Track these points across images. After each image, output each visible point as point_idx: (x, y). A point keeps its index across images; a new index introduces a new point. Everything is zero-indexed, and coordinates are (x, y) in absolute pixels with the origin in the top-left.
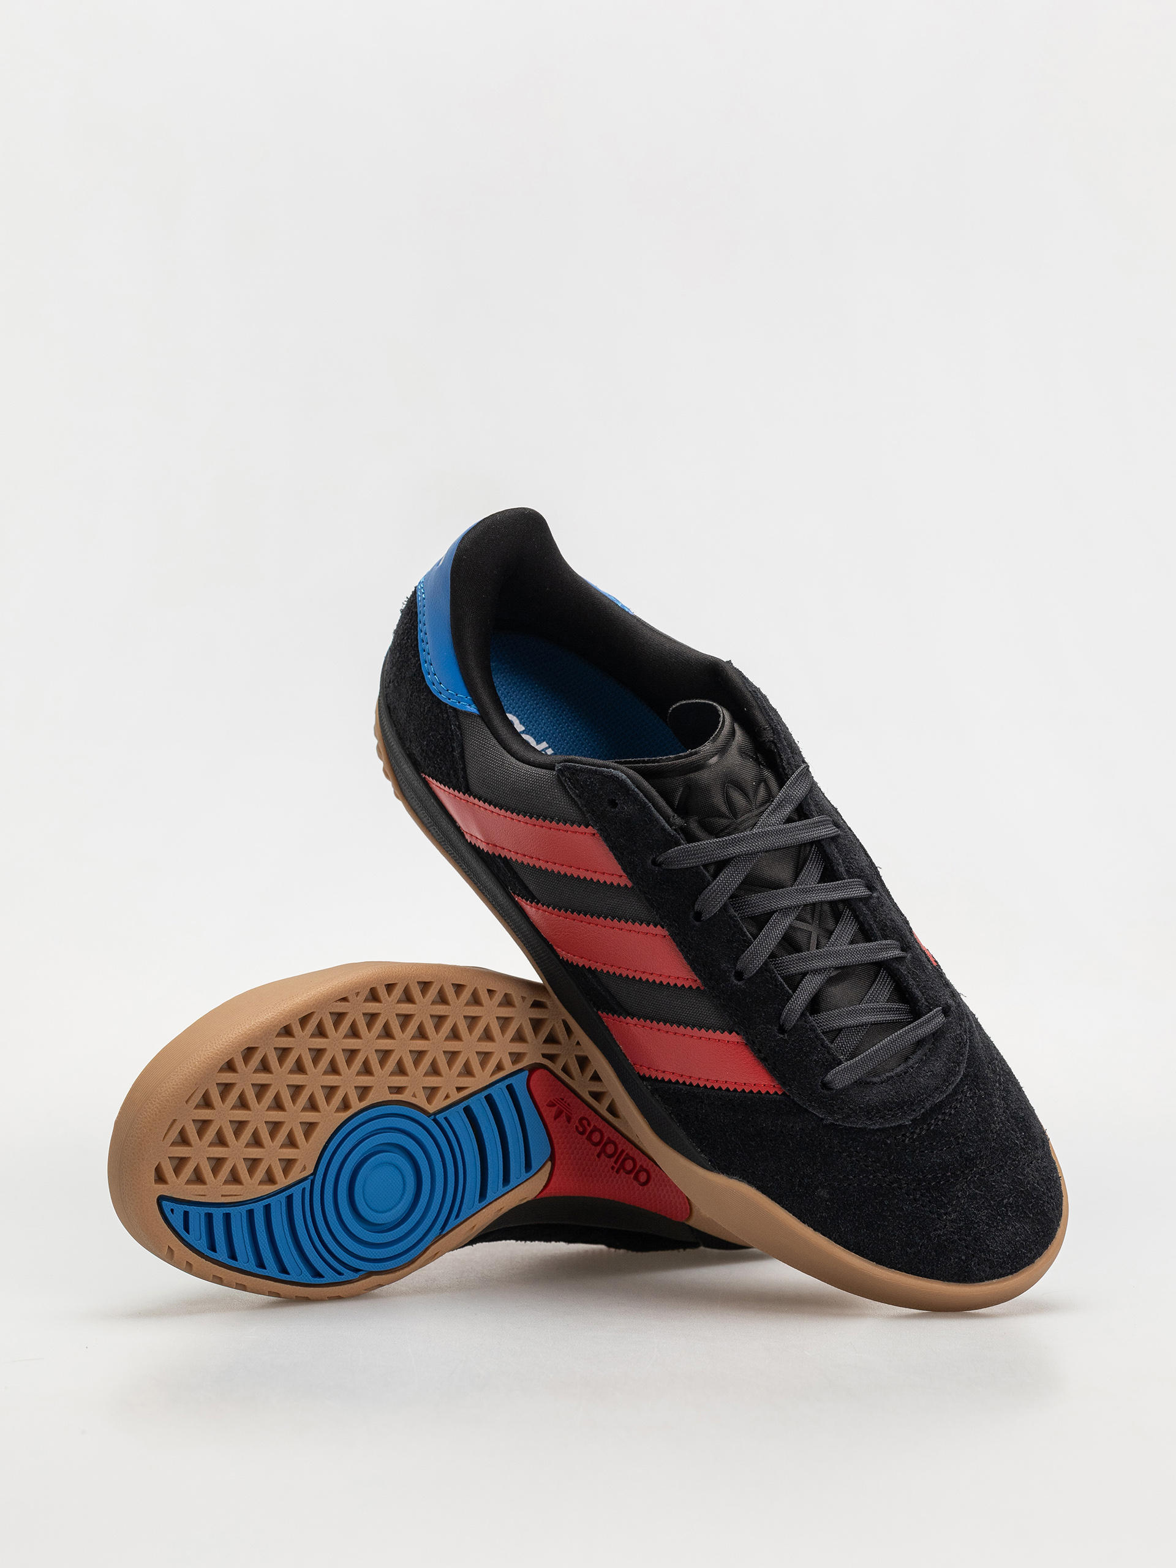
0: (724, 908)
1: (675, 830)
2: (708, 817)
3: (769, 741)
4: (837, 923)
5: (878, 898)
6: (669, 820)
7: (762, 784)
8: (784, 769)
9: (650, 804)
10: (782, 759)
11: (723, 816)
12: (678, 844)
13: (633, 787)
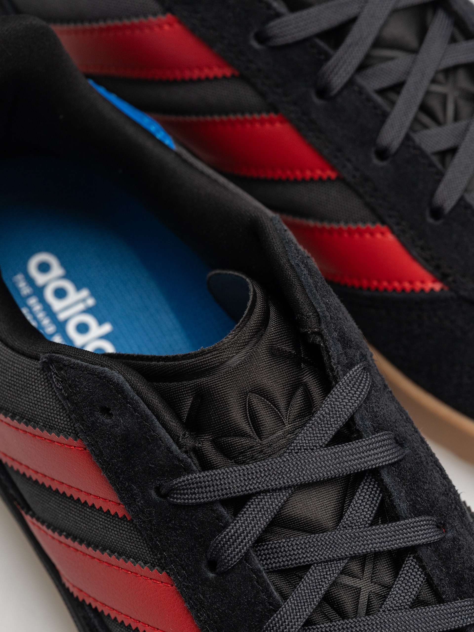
0: (246, 557)
1: (186, 452)
2: (225, 436)
3: (313, 333)
4: (396, 575)
5: (454, 539)
6: (178, 439)
7: (300, 391)
8: (332, 370)
9: (154, 417)
10: (330, 357)
11: (243, 434)
12: (188, 470)
13: (132, 393)
